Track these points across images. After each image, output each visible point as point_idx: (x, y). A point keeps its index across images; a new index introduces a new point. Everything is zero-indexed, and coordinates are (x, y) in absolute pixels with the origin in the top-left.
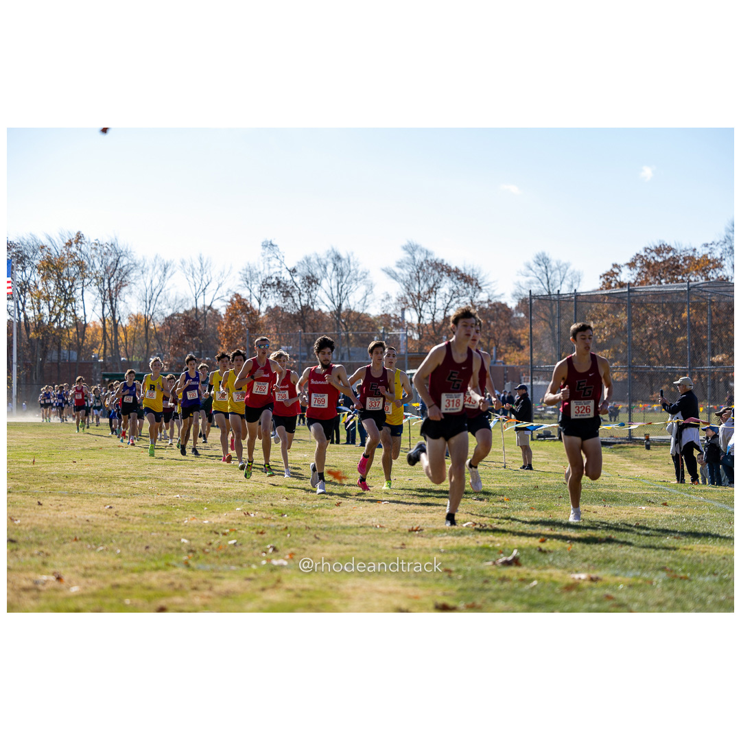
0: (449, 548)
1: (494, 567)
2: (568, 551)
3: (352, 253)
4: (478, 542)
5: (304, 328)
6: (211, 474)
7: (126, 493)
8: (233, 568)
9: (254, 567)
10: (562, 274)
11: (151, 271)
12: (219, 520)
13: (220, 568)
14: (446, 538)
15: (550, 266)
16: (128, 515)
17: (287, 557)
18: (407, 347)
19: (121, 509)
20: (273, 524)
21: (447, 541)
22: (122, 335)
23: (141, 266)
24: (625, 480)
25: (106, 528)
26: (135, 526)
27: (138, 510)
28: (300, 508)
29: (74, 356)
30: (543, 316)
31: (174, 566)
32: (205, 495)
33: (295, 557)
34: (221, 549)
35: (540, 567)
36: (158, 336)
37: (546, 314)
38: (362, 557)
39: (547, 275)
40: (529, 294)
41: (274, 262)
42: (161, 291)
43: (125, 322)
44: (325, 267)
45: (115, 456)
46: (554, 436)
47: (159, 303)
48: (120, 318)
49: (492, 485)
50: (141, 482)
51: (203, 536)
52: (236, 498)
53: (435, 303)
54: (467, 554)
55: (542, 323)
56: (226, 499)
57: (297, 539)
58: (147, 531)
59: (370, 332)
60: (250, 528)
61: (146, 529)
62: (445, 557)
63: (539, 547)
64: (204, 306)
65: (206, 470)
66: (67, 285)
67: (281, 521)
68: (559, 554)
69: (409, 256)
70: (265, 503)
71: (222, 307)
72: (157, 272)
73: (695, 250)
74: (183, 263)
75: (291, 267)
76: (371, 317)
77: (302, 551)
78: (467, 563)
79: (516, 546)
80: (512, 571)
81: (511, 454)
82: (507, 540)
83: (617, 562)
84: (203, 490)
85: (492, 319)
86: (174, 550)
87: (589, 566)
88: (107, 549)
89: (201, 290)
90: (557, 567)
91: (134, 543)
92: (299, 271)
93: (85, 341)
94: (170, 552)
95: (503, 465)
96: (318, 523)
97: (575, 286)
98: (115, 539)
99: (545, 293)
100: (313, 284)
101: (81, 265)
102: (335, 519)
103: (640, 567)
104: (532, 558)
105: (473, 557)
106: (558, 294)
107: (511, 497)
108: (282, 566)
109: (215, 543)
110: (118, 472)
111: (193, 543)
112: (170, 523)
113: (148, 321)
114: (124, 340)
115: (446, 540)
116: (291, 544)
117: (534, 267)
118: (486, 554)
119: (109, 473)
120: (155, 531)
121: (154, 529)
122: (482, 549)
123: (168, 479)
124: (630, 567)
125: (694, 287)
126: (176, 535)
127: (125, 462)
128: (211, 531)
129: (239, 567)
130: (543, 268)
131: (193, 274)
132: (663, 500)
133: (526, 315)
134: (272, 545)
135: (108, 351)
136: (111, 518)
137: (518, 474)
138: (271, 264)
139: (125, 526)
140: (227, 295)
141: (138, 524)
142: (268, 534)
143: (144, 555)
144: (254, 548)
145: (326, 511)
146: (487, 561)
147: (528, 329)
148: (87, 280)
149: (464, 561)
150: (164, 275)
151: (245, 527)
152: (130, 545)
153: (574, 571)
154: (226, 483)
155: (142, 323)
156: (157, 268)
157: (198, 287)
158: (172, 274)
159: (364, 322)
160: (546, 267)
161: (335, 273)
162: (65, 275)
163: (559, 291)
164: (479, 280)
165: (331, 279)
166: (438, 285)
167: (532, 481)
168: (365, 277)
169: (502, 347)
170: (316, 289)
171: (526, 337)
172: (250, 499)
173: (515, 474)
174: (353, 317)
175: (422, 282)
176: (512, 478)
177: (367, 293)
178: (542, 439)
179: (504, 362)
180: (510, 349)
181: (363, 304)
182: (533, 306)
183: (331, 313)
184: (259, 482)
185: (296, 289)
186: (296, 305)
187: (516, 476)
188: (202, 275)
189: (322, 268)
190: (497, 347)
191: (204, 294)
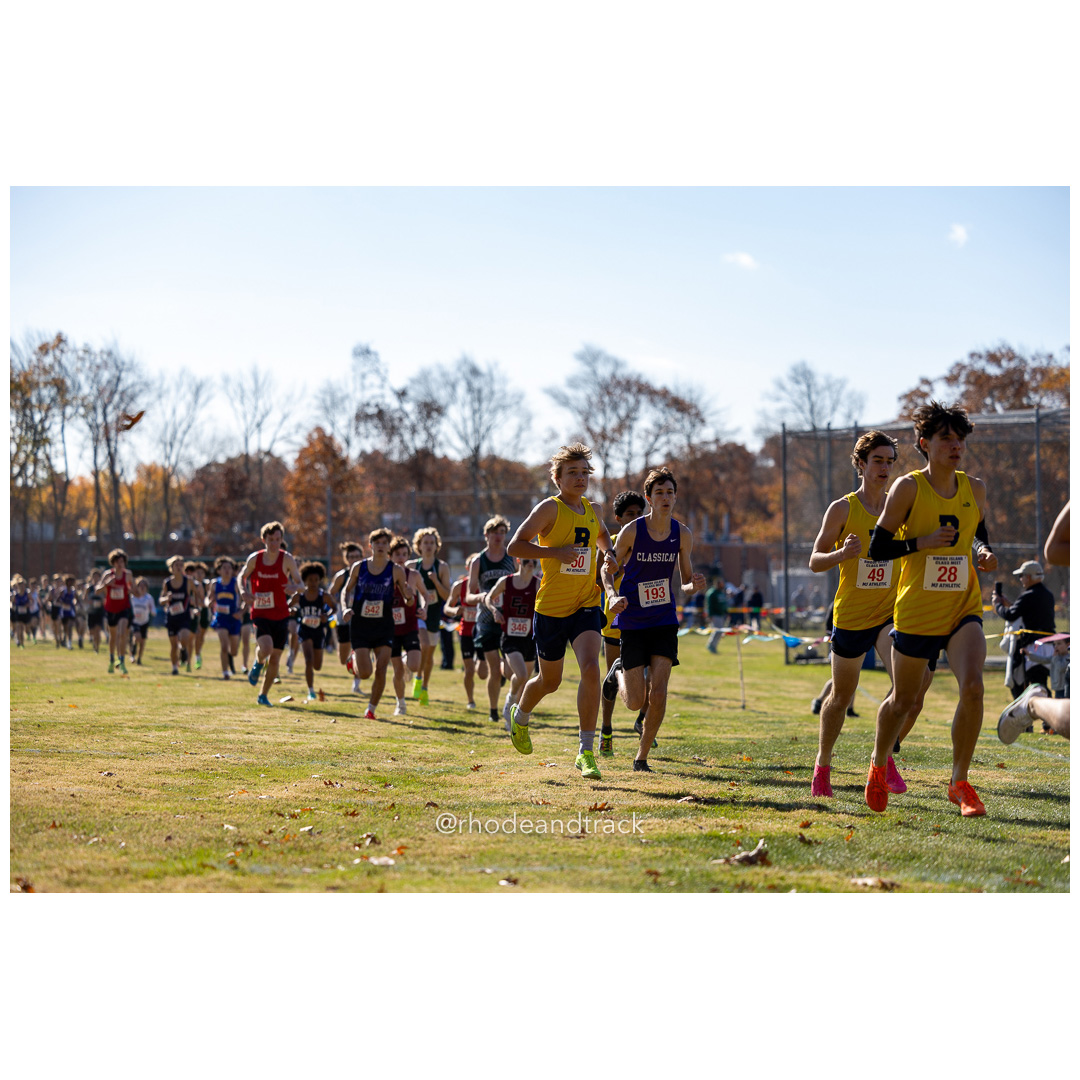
0: (655, 837)
1: (727, 867)
2: (846, 842)
3: (496, 364)
4: (701, 828)
5: (420, 487)
7: (134, 751)
8: (308, 870)
9: (341, 868)
10: (835, 396)
11: (173, 393)
12: (284, 794)
13: (287, 871)
14: (650, 821)
15: (815, 385)
16: (138, 786)
17: (395, 852)
19: (127, 777)
20: (371, 800)
21: (651, 827)
22: (126, 497)
23: (157, 385)
24: (937, 727)
25: (101, 808)
26: (150, 804)
27: (154, 779)
28: (415, 773)
29: (50, 532)
30: (805, 464)
31: (213, 868)
32: (261, 753)
33: (407, 852)
34: (288, 840)
35: (802, 867)
36: (184, 499)
37: (808, 461)
38: (515, 851)
39: (809, 396)
40: (779, 429)
41: (373, 379)
42: (189, 427)
43: (130, 477)
44: (454, 386)
45: (116, 692)
47: (187, 446)
48: (122, 471)
49: (724, 736)
50: (157, 733)
51: (258, 819)
52: (311, 758)
53: (630, 443)
54: (683, 847)
55: (802, 476)
56: (294, 761)
57: (411, 823)
58: (168, 812)
59: (526, 491)
60: (334, 806)
61: (168, 809)
62: (648, 852)
63: (801, 834)
64: (259, 451)
65: (263, 714)
66: (37, 417)
67: (384, 794)
68: (832, 847)
69: (587, 369)
70: (359, 766)
71: (288, 452)
72: (184, 396)
73: (1051, 357)
74: (226, 380)
75: (399, 385)
76: (528, 468)
77: (419, 842)
78: (685, 861)
79: (763, 834)
80: (758, 874)
81: (753, 686)
82: (748, 824)
83: (924, 859)
84: (258, 747)
85: (723, 469)
86: (212, 842)
87: (880, 865)
88: (104, 841)
89: (254, 426)
90: (828, 866)
91: (147, 832)
92: (411, 393)
93: (67, 508)
94: (206, 845)
95: (741, 704)
96: (444, 798)
97: (856, 416)
98: (117, 824)
99: (807, 428)
100: (435, 415)
101: (60, 386)
102: (472, 791)
103: (961, 867)
104: (788, 853)
105: (692, 852)
106: (829, 430)
107: (754, 755)
108: (386, 867)
109: (279, 831)
110: (121, 717)
111: (243, 830)
112: (206, 799)
113: (169, 476)
114: (129, 506)
115: (649, 824)
116: (400, 830)
117: (789, 385)
118: (714, 846)
119: (107, 720)
120: (182, 812)
121: (179, 809)
122: (709, 838)
123: (201, 728)
124: (945, 867)
125: (1047, 416)
126: (216, 817)
127: (133, 702)
128: (272, 812)
129: (316, 869)
130: (804, 387)
131: (242, 398)
132: (998, 760)
133: (777, 460)
134: (369, 833)
135: (103, 524)
136: (110, 791)
137: (765, 719)
138: (367, 382)
139: (132, 804)
140: (297, 432)
141: (155, 800)
142: (364, 815)
143: (166, 849)
144: (340, 838)
145: (456, 778)
146: (716, 858)
147: (779, 485)
148: (69, 410)
149: (678, 857)
150: (196, 401)
151: (327, 805)
152: (141, 835)
153: (855, 874)
154: (296, 735)
155: (159, 479)
156: (184, 389)
157: (249, 418)
158: (209, 399)
159: (516, 474)
160: (809, 386)
161: (468, 398)
162: (34, 401)
163: (829, 424)
164: (701, 406)
165: (463, 405)
166: (633, 415)
167: (787, 730)
168: (518, 403)
169: (739, 513)
170: (438, 422)
171: (777, 498)
172: (335, 760)
173: (760, 719)
174: (498, 467)
175: (608, 410)
176: (756, 725)
177: (521, 429)
178: (803, 662)
179: (742, 539)
180: (751, 517)
181: (516, 447)
182: (788, 450)
183: (464, 461)
184: (349, 733)
185: (407, 422)
186: (406, 448)
187: (761, 722)
188: (257, 399)
189: (449, 389)
190: (731, 515)
191: (260, 431)
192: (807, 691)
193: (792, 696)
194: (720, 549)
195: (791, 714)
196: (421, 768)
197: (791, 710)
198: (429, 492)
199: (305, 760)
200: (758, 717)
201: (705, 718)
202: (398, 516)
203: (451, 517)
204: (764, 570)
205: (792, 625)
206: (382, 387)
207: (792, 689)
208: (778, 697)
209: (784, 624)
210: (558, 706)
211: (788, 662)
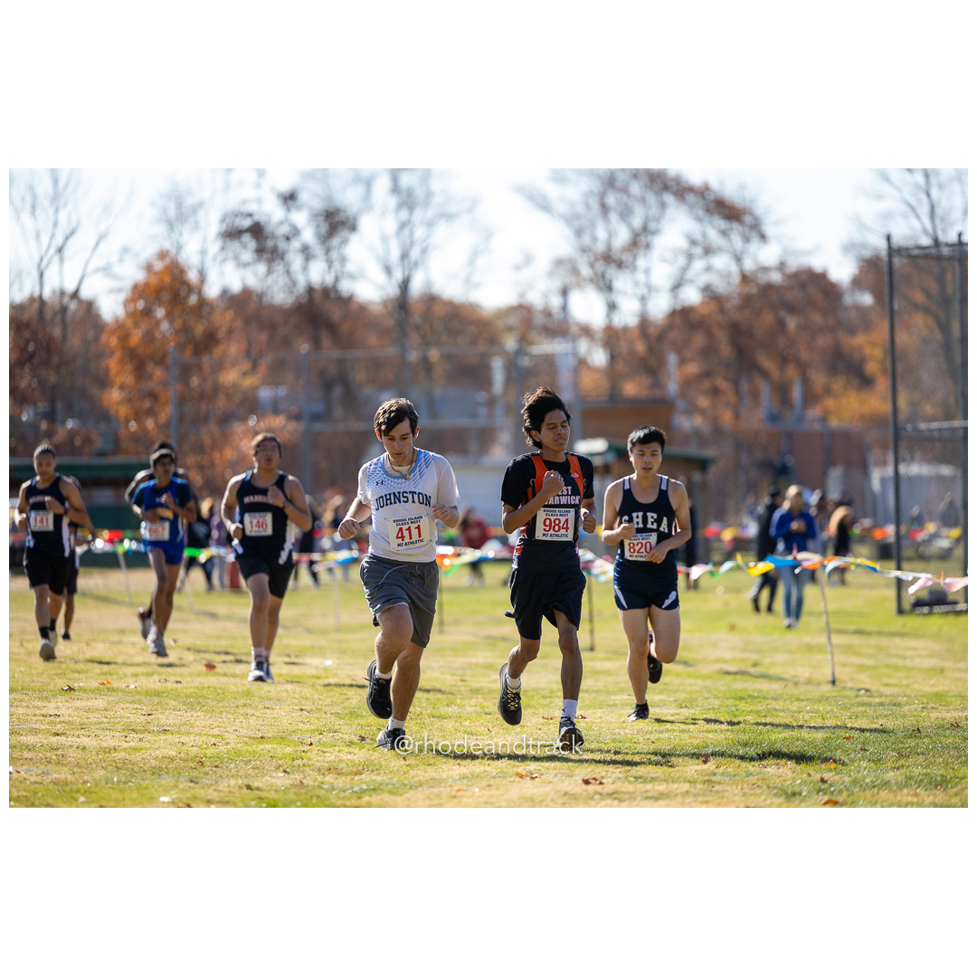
5: (317, 344)
6: (91, 715)
18: (576, 385)
30: (919, 297)
32: (78, 765)
37: (928, 294)
39: (928, 195)
40: (883, 245)
44: (368, 183)
46: (955, 603)
52: (157, 772)
53: (647, 272)
55: (919, 321)
59: (482, 348)
64: (61, 292)
65: (78, 704)
70: (233, 782)
71: (111, 291)
75: (285, 186)
76: (484, 313)
81: (848, 649)
84: (73, 755)
85: (791, 309)
89: (52, 251)
92: (303, 197)
95: (829, 677)
99: (926, 241)
100: (344, 233)
106: (960, 244)
131: (33, 207)
133: (877, 295)
137: (866, 700)
140: (121, 260)
147: (883, 333)
157: (45, 239)
160: (927, 175)
161: (393, 201)
163: (960, 235)
164: (759, 209)
165: (384, 213)
166: (652, 226)
167: (905, 716)
168: (470, 210)
169: (819, 379)
170: (345, 242)
171: (878, 353)
172: (195, 773)
173: (860, 699)
174: (439, 311)
175: (614, 217)
176: (855, 709)
177: (475, 253)
178: (926, 610)
179: (824, 419)
180: (838, 384)
181: (467, 280)
182: (896, 277)
183: (385, 303)
184: (216, 731)
185: (296, 244)
186: (294, 283)
187: (863, 704)
188: (57, 210)
189: (360, 190)
190: (806, 381)
191: (61, 260)
192: (931, 656)
193: (908, 663)
194: (790, 435)
195: (908, 691)
196: (332, 784)
197: (908, 686)
198: (331, 352)
199: (148, 774)
200: (857, 696)
201: (775, 699)
202: (282, 391)
203: (367, 391)
204: (859, 465)
205: (907, 552)
206: (258, 185)
207: (908, 653)
208: (887, 666)
209: (894, 552)
210: (543, 686)
211: (900, 611)
